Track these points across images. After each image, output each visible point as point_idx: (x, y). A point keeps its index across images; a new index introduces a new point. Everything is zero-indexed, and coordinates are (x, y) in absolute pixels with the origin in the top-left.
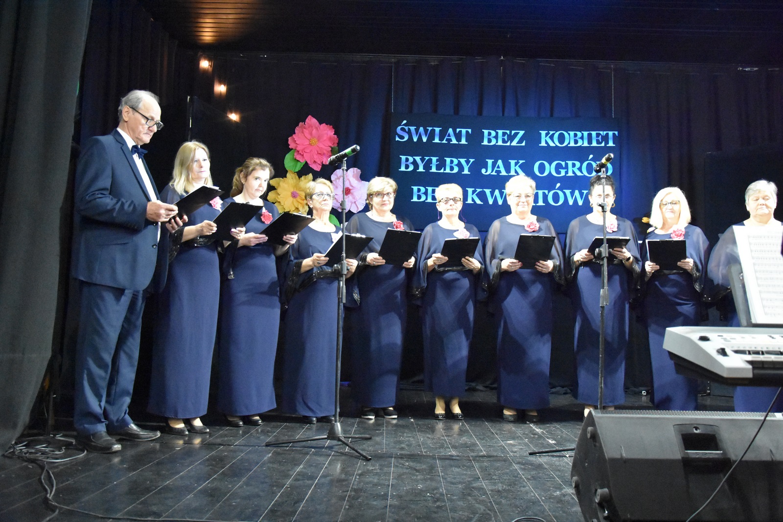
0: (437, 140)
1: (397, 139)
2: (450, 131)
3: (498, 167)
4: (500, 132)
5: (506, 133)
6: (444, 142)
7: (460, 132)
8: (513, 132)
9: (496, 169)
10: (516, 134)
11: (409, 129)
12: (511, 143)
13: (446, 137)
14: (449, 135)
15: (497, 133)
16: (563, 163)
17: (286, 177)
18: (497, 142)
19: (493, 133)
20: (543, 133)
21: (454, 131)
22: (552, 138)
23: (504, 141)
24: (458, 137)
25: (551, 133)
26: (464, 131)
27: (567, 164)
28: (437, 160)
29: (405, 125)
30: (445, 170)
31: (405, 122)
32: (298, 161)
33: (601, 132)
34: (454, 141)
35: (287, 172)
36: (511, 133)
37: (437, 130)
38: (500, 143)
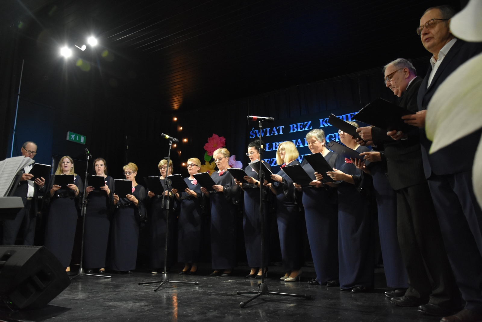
0: (268, 135)
1: (251, 137)
2: (274, 128)
3: (299, 143)
4: (299, 124)
5: (302, 124)
6: (272, 135)
7: (279, 128)
8: (305, 123)
9: (297, 144)
10: (307, 124)
11: (255, 131)
12: (304, 129)
13: (273, 132)
14: (274, 131)
15: (297, 125)
16: (333, 135)
17: (205, 164)
18: (297, 130)
19: (295, 126)
20: (321, 120)
21: (276, 128)
22: (326, 122)
23: (301, 129)
24: (278, 131)
25: (326, 119)
26: (281, 127)
27: (335, 135)
28: (269, 145)
29: (254, 130)
30: (272, 149)
31: (253, 128)
32: (209, 156)
33: (353, 113)
34: (277, 134)
35: (205, 162)
36: (304, 124)
37: (268, 129)
38: (299, 130)
